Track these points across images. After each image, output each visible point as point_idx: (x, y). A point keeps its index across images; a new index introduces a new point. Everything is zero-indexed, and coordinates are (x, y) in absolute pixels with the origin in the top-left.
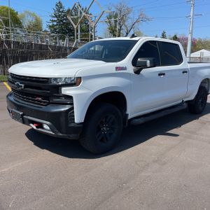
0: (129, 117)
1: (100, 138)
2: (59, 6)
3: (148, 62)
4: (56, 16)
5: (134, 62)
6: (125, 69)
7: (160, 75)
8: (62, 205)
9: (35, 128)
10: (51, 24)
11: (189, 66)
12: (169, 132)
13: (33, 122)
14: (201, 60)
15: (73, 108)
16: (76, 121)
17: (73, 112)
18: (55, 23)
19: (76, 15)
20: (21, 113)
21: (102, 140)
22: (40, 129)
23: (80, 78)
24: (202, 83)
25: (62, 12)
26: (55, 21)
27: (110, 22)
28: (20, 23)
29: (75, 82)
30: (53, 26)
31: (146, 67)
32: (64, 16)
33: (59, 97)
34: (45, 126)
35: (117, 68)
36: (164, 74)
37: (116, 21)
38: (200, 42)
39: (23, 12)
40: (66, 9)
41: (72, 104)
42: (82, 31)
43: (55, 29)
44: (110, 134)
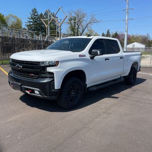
0: (88, 86)
1: (70, 99)
2: (35, 11)
3: (99, 52)
4: (32, 19)
5: (90, 52)
6: (85, 56)
7: (106, 60)
8: (50, 137)
9: (29, 93)
10: (28, 24)
11: (125, 54)
12: (113, 96)
13: (28, 89)
14: (133, 50)
15: (54, 80)
16: (56, 88)
17: (54, 83)
18: (32, 23)
19: (46, 18)
20: (20, 84)
21: (71, 101)
22: (32, 94)
23: (58, 61)
24: (133, 64)
25: (37, 15)
26: (31, 22)
27: (71, 23)
28: (6, 23)
29: (55, 64)
30: (30, 25)
31: (97, 55)
32: (38, 18)
33: (45, 73)
34: (36, 92)
35: (80, 56)
36: (108, 59)
37: (75, 23)
38: (133, 37)
39: (8, 15)
40: (39, 13)
41: (53, 77)
42: (51, 29)
43: (31, 28)
44: (76, 97)
